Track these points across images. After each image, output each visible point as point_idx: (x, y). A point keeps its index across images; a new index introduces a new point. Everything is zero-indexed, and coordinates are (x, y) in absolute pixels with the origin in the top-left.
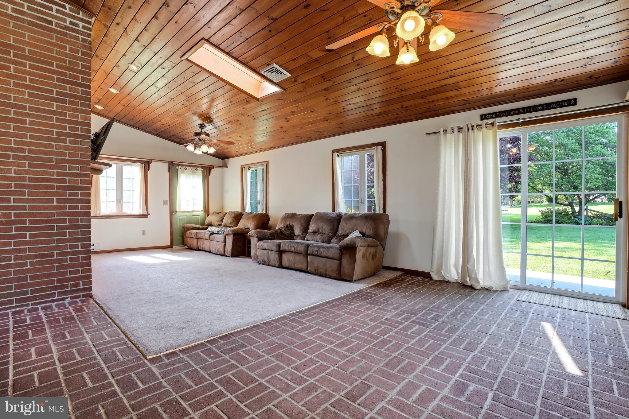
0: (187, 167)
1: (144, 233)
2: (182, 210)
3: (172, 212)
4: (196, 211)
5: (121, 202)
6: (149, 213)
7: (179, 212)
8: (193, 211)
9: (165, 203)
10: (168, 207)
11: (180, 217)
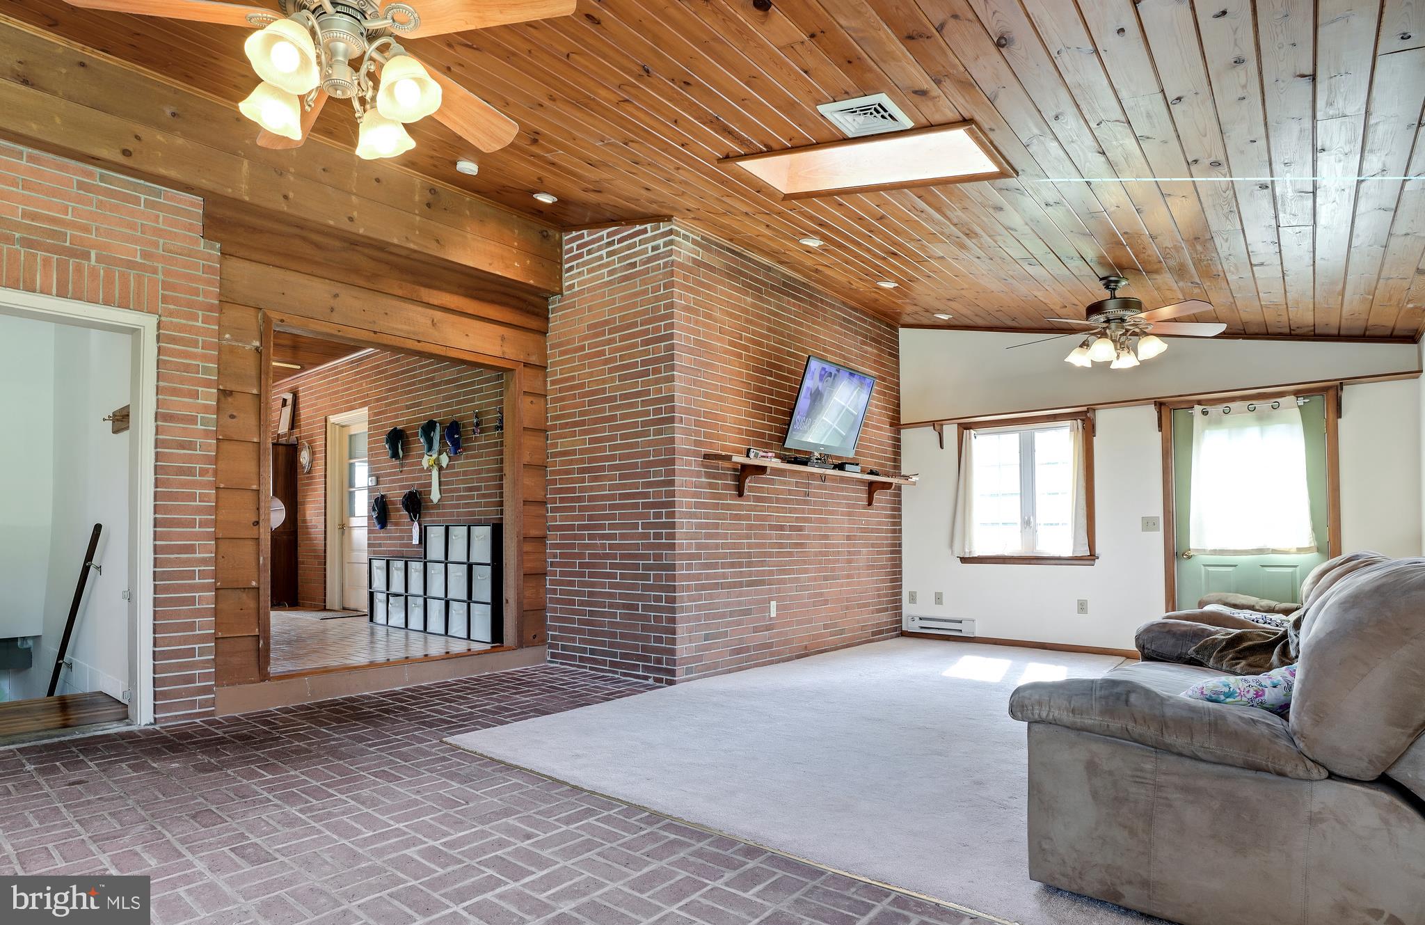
0: (1231, 405)
1: (1082, 607)
2: (1210, 546)
3: (1175, 553)
4: (1274, 551)
5: (1032, 525)
6: (1098, 551)
7: (1203, 551)
8: (1261, 551)
9: (1148, 524)
10: (1158, 537)
11: (1211, 569)
